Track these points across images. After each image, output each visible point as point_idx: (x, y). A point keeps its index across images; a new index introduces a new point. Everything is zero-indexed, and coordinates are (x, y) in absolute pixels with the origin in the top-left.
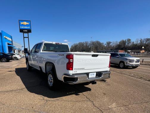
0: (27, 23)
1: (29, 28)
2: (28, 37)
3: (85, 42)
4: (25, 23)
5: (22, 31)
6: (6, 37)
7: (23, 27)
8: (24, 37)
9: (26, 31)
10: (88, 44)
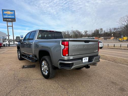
0: (12, 13)
1: (13, 17)
2: (12, 26)
3: (67, 31)
4: (9, 13)
5: (5, 20)
7: (6, 16)
8: (8, 25)
9: (10, 20)
10: (69, 32)
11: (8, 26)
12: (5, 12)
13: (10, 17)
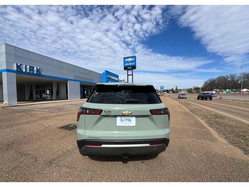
0: (133, 59)
1: (133, 64)
2: (132, 75)
4: (130, 59)
6: (110, 76)
7: (127, 64)
9: (130, 68)
10: (236, 77)
11: (128, 75)
12: (126, 60)
13: (130, 64)
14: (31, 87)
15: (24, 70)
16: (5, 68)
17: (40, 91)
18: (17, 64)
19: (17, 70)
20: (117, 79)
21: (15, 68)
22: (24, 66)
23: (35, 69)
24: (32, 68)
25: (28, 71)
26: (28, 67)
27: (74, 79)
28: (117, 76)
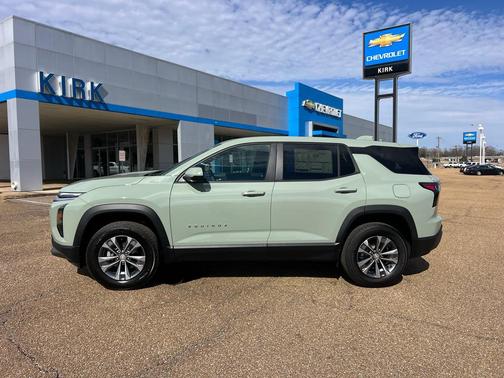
0: (397, 38)
1: (400, 54)
2: (394, 95)
5: (370, 72)
6: (311, 104)
7: (375, 58)
8: (380, 93)
9: (386, 69)
11: (378, 97)
12: (373, 42)
13: (387, 55)
14: (81, 140)
15: (59, 93)
16: (13, 87)
17: (103, 154)
18: (41, 73)
19: (41, 93)
20: (335, 112)
21: (37, 88)
22: (60, 79)
23: (88, 87)
24: (79, 86)
25: (69, 94)
26: (70, 82)
27: (196, 115)
28: (338, 103)
